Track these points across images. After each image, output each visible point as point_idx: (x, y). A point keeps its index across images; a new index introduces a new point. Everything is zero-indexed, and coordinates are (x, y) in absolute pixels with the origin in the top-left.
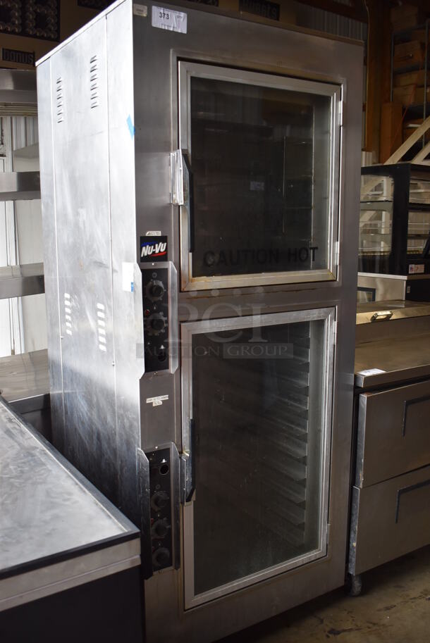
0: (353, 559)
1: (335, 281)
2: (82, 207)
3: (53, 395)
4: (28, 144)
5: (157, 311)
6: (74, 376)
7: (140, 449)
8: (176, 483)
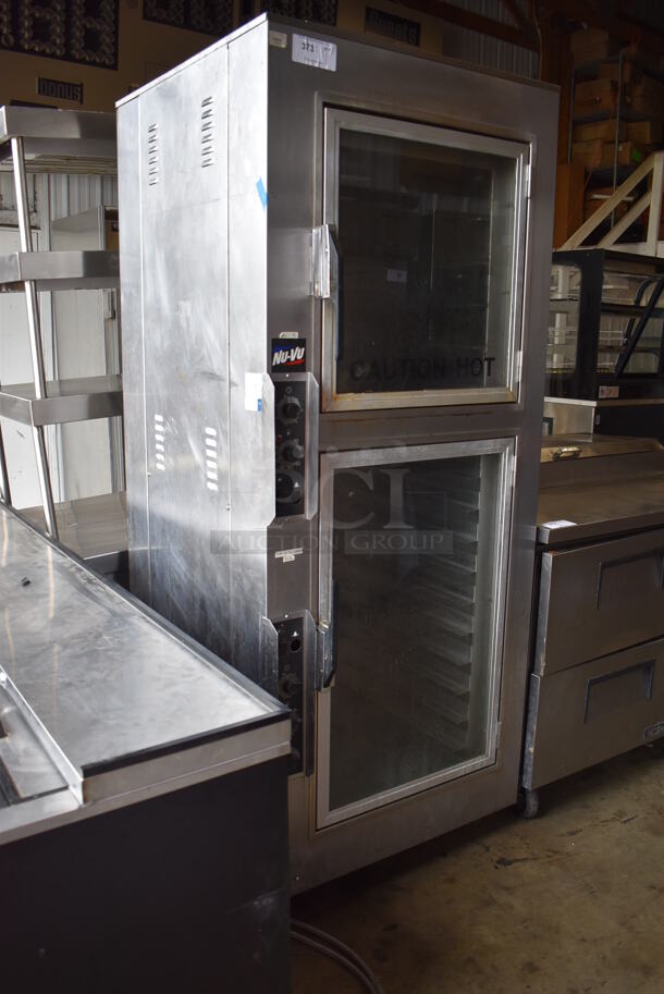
0: (529, 769)
1: (515, 402)
2: (185, 300)
3: (134, 553)
4: (72, 213)
5: (292, 437)
6: (166, 527)
7: (265, 618)
8: (310, 664)
